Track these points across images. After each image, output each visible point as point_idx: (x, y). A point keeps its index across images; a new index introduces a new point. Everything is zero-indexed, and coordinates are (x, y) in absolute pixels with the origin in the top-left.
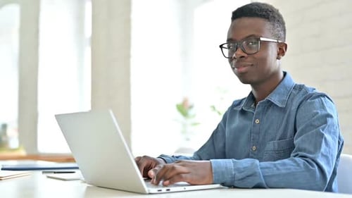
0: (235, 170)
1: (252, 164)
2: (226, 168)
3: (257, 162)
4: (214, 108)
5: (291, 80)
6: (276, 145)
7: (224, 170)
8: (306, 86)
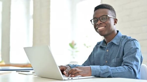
0: (100, 70)
1: (107, 68)
2: (97, 69)
3: (109, 67)
4: (85, 45)
5: (121, 34)
6: (116, 60)
7: (96, 70)
8: (127, 36)
